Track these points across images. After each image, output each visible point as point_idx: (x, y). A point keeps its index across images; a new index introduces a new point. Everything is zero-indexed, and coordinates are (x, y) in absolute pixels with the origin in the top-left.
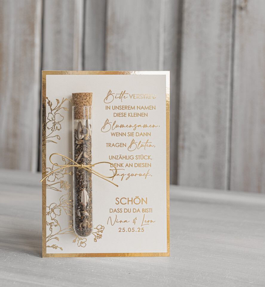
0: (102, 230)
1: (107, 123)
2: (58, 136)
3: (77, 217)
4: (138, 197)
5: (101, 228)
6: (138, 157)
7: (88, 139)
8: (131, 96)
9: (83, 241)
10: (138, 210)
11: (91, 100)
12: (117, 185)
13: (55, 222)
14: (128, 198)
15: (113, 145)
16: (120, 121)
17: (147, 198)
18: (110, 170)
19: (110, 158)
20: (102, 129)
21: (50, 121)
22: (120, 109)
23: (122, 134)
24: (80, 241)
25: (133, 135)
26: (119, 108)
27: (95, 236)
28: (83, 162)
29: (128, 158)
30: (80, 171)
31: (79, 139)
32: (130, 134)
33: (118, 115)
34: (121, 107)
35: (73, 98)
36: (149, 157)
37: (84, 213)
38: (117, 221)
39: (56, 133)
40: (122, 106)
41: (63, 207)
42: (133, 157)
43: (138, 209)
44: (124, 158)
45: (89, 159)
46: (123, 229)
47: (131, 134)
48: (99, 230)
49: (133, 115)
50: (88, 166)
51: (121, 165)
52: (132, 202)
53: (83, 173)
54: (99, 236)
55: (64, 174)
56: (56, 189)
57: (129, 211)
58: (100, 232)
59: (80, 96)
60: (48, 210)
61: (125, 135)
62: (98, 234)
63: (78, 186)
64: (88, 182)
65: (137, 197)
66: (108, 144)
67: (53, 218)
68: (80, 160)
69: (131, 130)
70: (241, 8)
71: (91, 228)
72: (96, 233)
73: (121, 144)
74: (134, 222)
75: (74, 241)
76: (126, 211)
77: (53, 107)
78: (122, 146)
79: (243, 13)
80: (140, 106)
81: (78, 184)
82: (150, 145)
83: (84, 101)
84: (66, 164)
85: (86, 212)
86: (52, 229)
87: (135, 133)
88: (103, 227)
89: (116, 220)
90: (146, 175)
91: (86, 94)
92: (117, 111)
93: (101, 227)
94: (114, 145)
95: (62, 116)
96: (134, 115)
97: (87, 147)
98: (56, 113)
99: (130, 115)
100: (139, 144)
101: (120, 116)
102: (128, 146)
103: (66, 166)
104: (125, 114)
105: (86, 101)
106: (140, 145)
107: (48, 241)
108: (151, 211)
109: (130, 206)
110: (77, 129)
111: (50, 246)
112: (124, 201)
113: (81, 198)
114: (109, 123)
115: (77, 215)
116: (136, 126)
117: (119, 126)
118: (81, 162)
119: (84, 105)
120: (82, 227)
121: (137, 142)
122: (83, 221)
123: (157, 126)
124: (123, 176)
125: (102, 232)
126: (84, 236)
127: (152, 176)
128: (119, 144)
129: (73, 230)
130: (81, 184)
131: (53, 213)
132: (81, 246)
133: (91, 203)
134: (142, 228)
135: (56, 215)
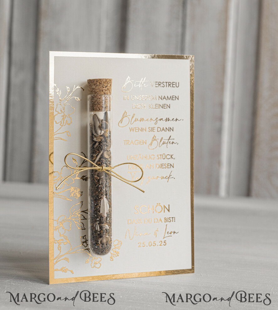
0: (119, 245)
1: (125, 116)
2: (68, 133)
3: (95, 231)
4: (159, 203)
6: (160, 157)
7: (109, 135)
9: (97, 260)
11: (111, 87)
12: (143, 190)
13: (64, 239)
16: (139, 113)
17: (169, 205)
18: (128, 172)
19: (129, 158)
20: (119, 123)
23: (142, 130)
24: (94, 261)
25: (154, 130)
27: (111, 254)
31: (98, 136)
32: (150, 129)
35: (90, 86)
37: (104, 226)
38: (136, 234)
39: (65, 128)
42: (154, 156)
43: (160, 219)
45: (109, 159)
46: (143, 244)
47: (152, 129)
48: (116, 246)
50: (108, 168)
54: (115, 253)
57: (150, 221)
58: (117, 249)
59: (99, 83)
61: (145, 130)
63: (97, 193)
64: (108, 188)
65: (158, 205)
66: (126, 142)
68: (99, 161)
71: (112, 245)
73: (141, 141)
74: (156, 234)
78: (142, 143)
80: (162, 96)
82: (173, 142)
83: (104, 88)
85: (106, 225)
86: (60, 248)
87: (156, 129)
88: (120, 243)
90: (169, 178)
91: (107, 81)
93: (118, 242)
94: (133, 143)
96: (156, 106)
97: (107, 144)
98: (66, 104)
99: (151, 106)
100: (161, 140)
105: (106, 88)
106: (162, 142)
107: (57, 262)
108: (174, 221)
109: (150, 215)
110: (92, 124)
111: (59, 269)
112: (144, 210)
113: (101, 207)
114: (127, 116)
115: (96, 229)
116: (157, 120)
117: (138, 120)
118: (101, 164)
119: (104, 93)
120: (101, 244)
121: (159, 139)
122: (103, 236)
123: (181, 120)
124: (143, 180)
125: (119, 249)
126: (103, 255)
127: (174, 178)
128: (138, 141)
129: (86, 248)
130: (101, 191)
131: (62, 227)
132: (94, 267)
133: (111, 214)
134: (164, 241)
135: (65, 230)
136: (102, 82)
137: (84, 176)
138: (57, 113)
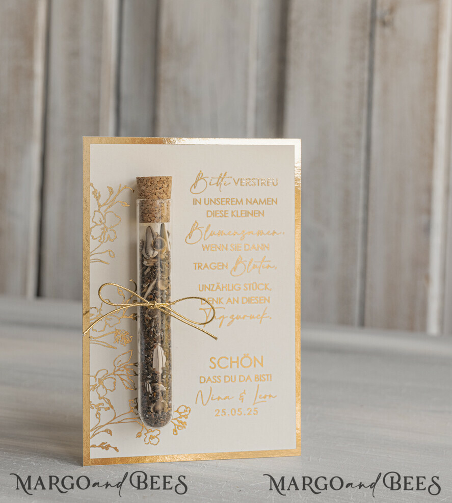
0: (187, 413)
1: (196, 229)
2: (110, 253)
3: (145, 393)
4: (247, 354)
5: (185, 411)
7: (166, 257)
8: (236, 181)
9: (154, 434)
10: (249, 377)
11: (170, 189)
12: (215, 336)
13: (105, 403)
14: (231, 358)
15: (206, 266)
16: (217, 224)
17: (262, 357)
18: (201, 309)
19: (201, 289)
20: (186, 239)
21: (97, 224)
22: (218, 203)
24: (148, 435)
25: (239, 249)
26: (217, 202)
27: (175, 425)
28: (156, 297)
29: (231, 288)
30: (151, 314)
31: (149, 258)
33: (214, 214)
34: (220, 201)
35: (139, 186)
36: (266, 286)
37: (158, 387)
40: (222, 199)
41: (119, 375)
42: (239, 286)
44: (224, 289)
45: (166, 291)
49: (239, 214)
50: (165, 305)
51: (220, 299)
52: (238, 364)
55: (121, 318)
56: (107, 345)
57: (233, 380)
59: (151, 183)
60: (92, 382)
62: (179, 422)
63: (148, 339)
64: (165, 332)
65: (246, 356)
66: (197, 265)
67: (101, 396)
68: (151, 294)
69: (236, 240)
70: (384, 24)
71: (170, 413)
72: (175, 419)
74: (241, 399)
75: (139, 435)
76: (227, 379)
77: (102, 201)
78: (221, 267)
79: (387, 31)
80: (251, 199)
81: (148, 335)
82: (268, 265)
83: (158, 190)
85: (161, 385)
87: (242, 246)
88: (188, 409)
89: (211, 396)
90: (262, 317)
91: (162, 179)
92: (213, 207)
93: (184, 408)
95: (118, 217)
96: (241, 214)
100: (250, 263)
101: (218, 215)
103: (127, 306)
104: (226, 212)
105: (162, 190)
106: (252, 265)
107: (94, 435)
108: (269, 379)
109: (234, 371)
110: (145, 240)
111: (97, 445)
113: (154, 360)
114: (198, 229)
115: (147, 390)
116: (244, 233)
117: (215, 234)
118: (153, 298)
119: (158, 198)
120: (154, 411)
121: (246, 261)
122: (157, 401)
123: (280, 233)
124: (223, 320)
125: (186, 418)
126: (158, 427)
127: (271, 318)
128: (215, 264)
129: (137, 416)
130: (153, 336)
131: (101, 386)
132: (150, 444)
133: (170, 369)
134: (255, 408)
135: (106, 390)
136: (154, 181)
137: (134, 314)
138: (95, 224)
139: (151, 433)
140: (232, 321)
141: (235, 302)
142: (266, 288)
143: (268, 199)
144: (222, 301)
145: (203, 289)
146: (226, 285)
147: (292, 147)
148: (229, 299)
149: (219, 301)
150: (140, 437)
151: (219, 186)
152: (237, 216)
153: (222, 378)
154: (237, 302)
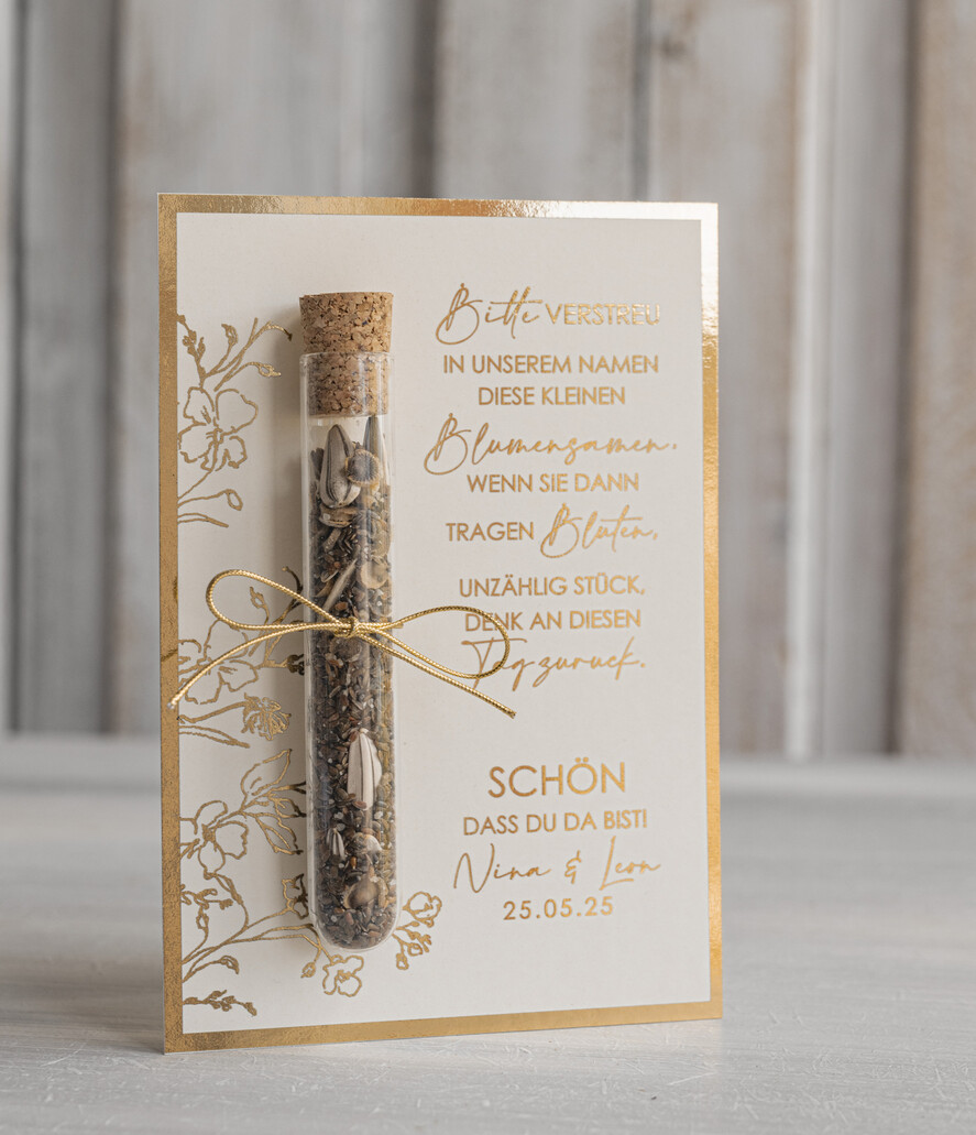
0: (431, 913)
1: (452, 434)
2: (232, 496)
3: (327, 861)
4: (586, 759)
5: (428, 907)
6: (586, 584)
7: (380, 503)
8: (554, 312)
9: (348, 967)
10: (589, 819)
11: (388, 325)
12: (510, 707)
13: (220, 888)
14: (543, 768)
15: (478, 531)
16: (506, 422)
17: (622, 765)
18: (465, 643)
19: (466, 591)
20: (426, 461)
21: (196, 424)
22: (508, 368)
23: (517, 483)
24: (333, 971)
25: (562, 486)
26: (504, 366)
27: (402, 943)
28: (355, 609)
29: (541, 589)
30: (342, 652)
31: (337, 505)
32: (549, 481)
33: (499, 396)
34: (512, 362)
35: (307, 319)
36: (631, 581)
37: (362, 843)
38: (496, 871)
39: (224, 478)
40: (517, 357)
41: (256, 816)
42: (562, 583)
43: (588, 815)
44: (525, 590)
45: (381, 593)
46: (523, 908)
47: (555, 484)
48: (419, 916)
49: (562, 398)
50: (378, 627)
51: (514, 619)
52: (561, 784)
53: (355, 658)
54: (416, 941)
55: (259, 667)
56: (223, 738)
57: (550, 826)
58: (423, 925)
59: (340, 309)
60: (187, 834)
61: (529, 487)
62: (413, 935)
63: (334, 718)
64: (379, 700)
65: (582, 763)
66: (455, 528)
67: (210, 870)
68: (343, 600)
69: (553, 463)
71: (393, 910)
72: (403, 928)
73: (512, 527)
74: (571, 873)
75: (308, 972)
76: (534, 823)
77: (208, 362)
78: (516, 534)
80: (592, 358)
81: (336, 708)
82: (636, 528)
83: (359, 329)
84: (270, 620)
85: (371, 838)
86: (206, 923)
87: (571, 479)
88: (435, 902)
89: (494, 868)
90: (620, 664)
91: (370, 300)
92: (495, 379)
93: (425, 900)
94: (481, 533)
95: (250, 403)
96: (567, 396)
97: (373, 537)
98: (221, 389)
99: (551, 395)
100: (590, 524)
101: (506, 399)
102: (540, 535)
104: (529, 392)
105: (368, 329)
106: (594, 530)
107: (191, 974)
108: (641, 823)
109: (551, 803)
111: (201, 998)
112: (524, 781)
113: (350, 771)
114: (457, 434)
115: (332, 852)
116: (574, 447)
117: (502, 447)
118: (348, 611)
119: (360, 347)
120: (352, 906)
121: (580, 519)
122: (359, 878)
123: (667, 445)
124: (521, 671)
125: (431, 925)
126: (362, 947)
127: (642, 665)
128: (502, 525)
129: (306, 921)
130: (349, 710)
131: (210, 845)
132: (336, 992)
133: (392, 795)
134: (605, 898)
135: (223, 854)
136: (348, 304)
137: (295, 658)
138: (190, 422)
139: (340, 966)
140: (547, 672)
141: (553, 624)
142: (631, 587)
143: (634, 357)
144: (517, 621)
145: (470, 591)
146: (530, 579)
147: (695, 225)
148: (538, 615)
149: (513, 620)
150: (311, 976)
151: (511, 323)
152: (557, 403)
153: (521, 823)
154: (559, 624)
